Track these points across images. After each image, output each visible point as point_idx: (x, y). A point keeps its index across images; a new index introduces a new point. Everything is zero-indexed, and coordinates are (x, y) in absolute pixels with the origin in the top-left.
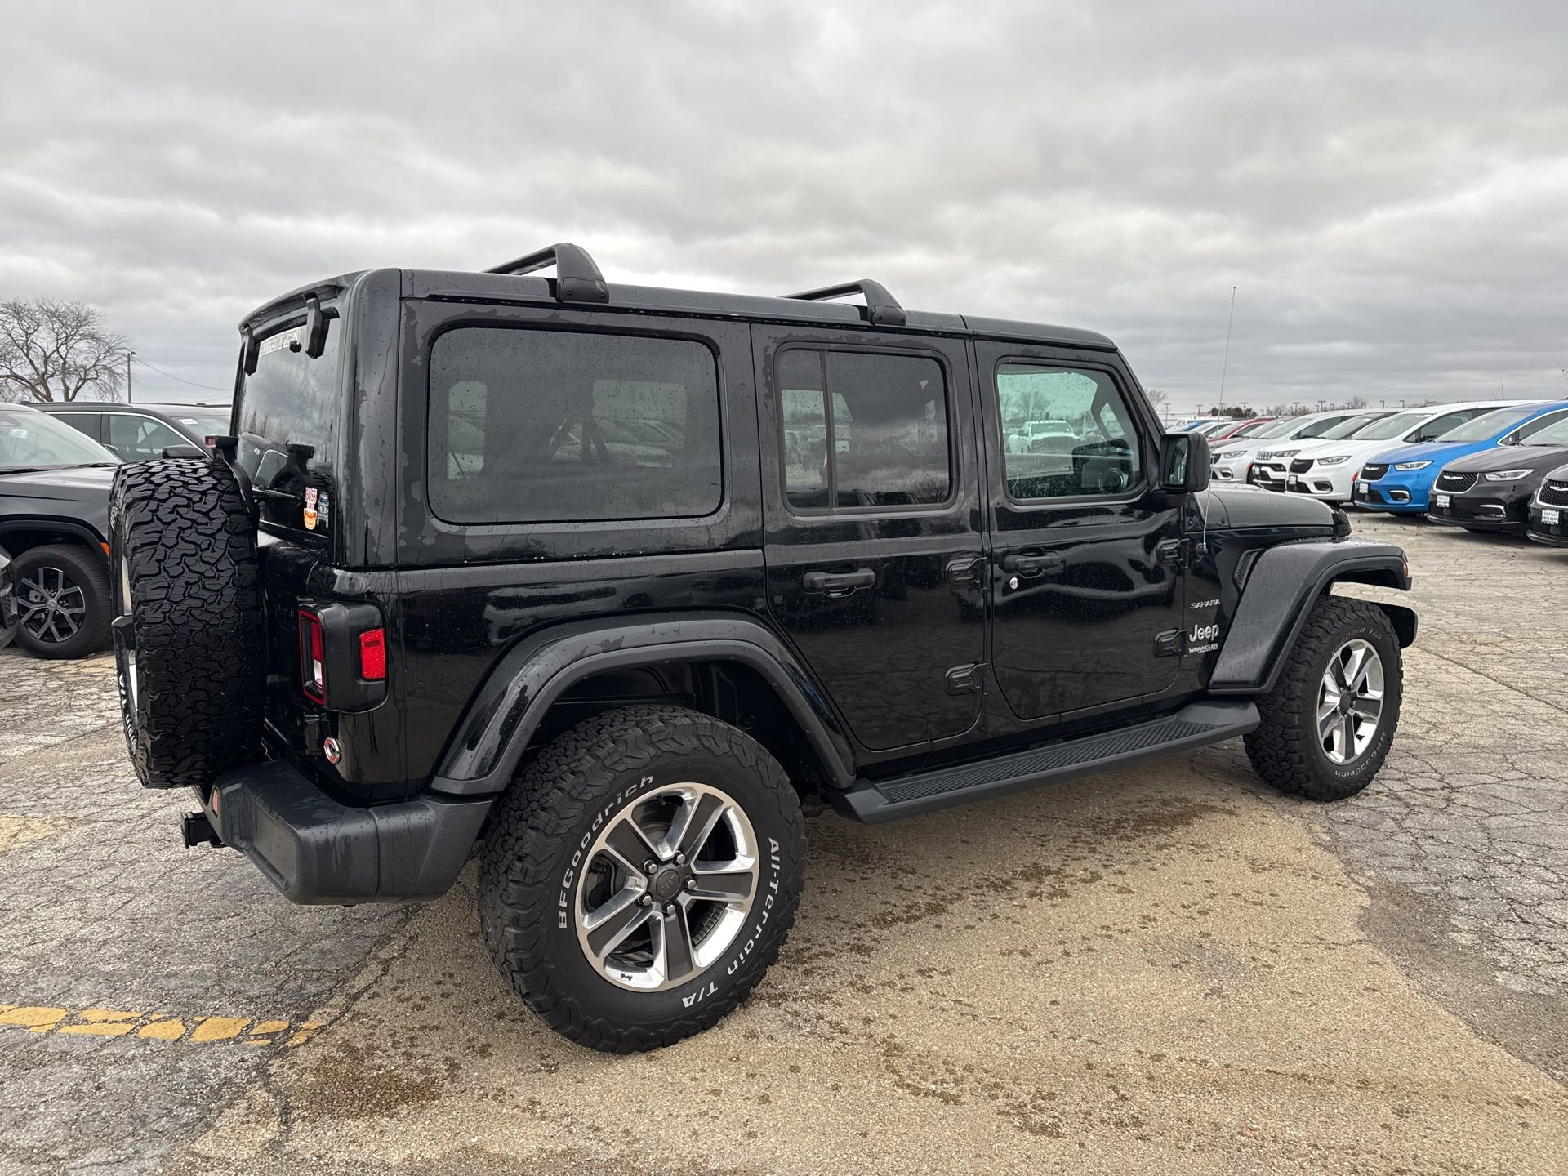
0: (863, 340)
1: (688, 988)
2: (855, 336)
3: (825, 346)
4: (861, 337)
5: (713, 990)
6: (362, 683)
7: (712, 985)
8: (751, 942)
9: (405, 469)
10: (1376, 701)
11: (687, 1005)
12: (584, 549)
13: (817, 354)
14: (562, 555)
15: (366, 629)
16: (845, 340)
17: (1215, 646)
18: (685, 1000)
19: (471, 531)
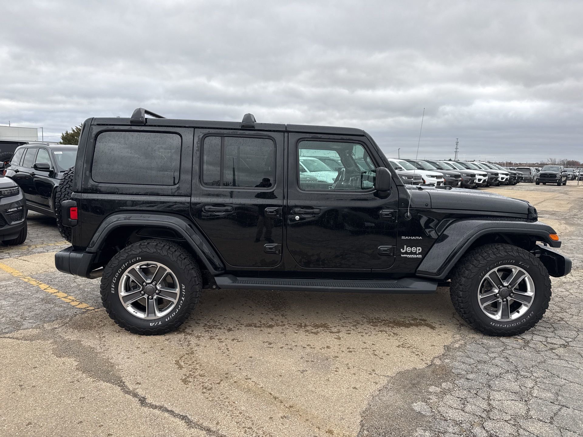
0: (238, 133)
1: (153, 321)
2: (235, 132)
3: (223, 135)
4: (237, 132)
5: (160, 324)
6: (70, 220)
7: (160, 322)
8: (174, 313)
9: (85, 168)
10: (530, 297)
11: (151, 325)
12: (131, 192)
13: (220, 138)
14: (124, 193)
15: (71, 207)
16: (230, 133)
17: (420, 256)
18: (151, 324)
19: (100, 185)
